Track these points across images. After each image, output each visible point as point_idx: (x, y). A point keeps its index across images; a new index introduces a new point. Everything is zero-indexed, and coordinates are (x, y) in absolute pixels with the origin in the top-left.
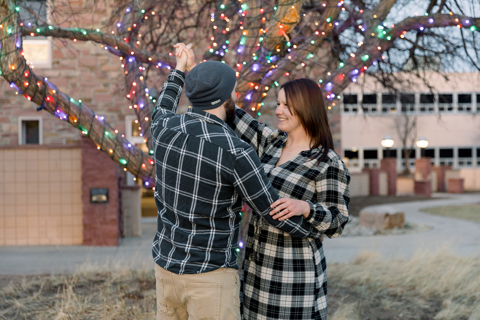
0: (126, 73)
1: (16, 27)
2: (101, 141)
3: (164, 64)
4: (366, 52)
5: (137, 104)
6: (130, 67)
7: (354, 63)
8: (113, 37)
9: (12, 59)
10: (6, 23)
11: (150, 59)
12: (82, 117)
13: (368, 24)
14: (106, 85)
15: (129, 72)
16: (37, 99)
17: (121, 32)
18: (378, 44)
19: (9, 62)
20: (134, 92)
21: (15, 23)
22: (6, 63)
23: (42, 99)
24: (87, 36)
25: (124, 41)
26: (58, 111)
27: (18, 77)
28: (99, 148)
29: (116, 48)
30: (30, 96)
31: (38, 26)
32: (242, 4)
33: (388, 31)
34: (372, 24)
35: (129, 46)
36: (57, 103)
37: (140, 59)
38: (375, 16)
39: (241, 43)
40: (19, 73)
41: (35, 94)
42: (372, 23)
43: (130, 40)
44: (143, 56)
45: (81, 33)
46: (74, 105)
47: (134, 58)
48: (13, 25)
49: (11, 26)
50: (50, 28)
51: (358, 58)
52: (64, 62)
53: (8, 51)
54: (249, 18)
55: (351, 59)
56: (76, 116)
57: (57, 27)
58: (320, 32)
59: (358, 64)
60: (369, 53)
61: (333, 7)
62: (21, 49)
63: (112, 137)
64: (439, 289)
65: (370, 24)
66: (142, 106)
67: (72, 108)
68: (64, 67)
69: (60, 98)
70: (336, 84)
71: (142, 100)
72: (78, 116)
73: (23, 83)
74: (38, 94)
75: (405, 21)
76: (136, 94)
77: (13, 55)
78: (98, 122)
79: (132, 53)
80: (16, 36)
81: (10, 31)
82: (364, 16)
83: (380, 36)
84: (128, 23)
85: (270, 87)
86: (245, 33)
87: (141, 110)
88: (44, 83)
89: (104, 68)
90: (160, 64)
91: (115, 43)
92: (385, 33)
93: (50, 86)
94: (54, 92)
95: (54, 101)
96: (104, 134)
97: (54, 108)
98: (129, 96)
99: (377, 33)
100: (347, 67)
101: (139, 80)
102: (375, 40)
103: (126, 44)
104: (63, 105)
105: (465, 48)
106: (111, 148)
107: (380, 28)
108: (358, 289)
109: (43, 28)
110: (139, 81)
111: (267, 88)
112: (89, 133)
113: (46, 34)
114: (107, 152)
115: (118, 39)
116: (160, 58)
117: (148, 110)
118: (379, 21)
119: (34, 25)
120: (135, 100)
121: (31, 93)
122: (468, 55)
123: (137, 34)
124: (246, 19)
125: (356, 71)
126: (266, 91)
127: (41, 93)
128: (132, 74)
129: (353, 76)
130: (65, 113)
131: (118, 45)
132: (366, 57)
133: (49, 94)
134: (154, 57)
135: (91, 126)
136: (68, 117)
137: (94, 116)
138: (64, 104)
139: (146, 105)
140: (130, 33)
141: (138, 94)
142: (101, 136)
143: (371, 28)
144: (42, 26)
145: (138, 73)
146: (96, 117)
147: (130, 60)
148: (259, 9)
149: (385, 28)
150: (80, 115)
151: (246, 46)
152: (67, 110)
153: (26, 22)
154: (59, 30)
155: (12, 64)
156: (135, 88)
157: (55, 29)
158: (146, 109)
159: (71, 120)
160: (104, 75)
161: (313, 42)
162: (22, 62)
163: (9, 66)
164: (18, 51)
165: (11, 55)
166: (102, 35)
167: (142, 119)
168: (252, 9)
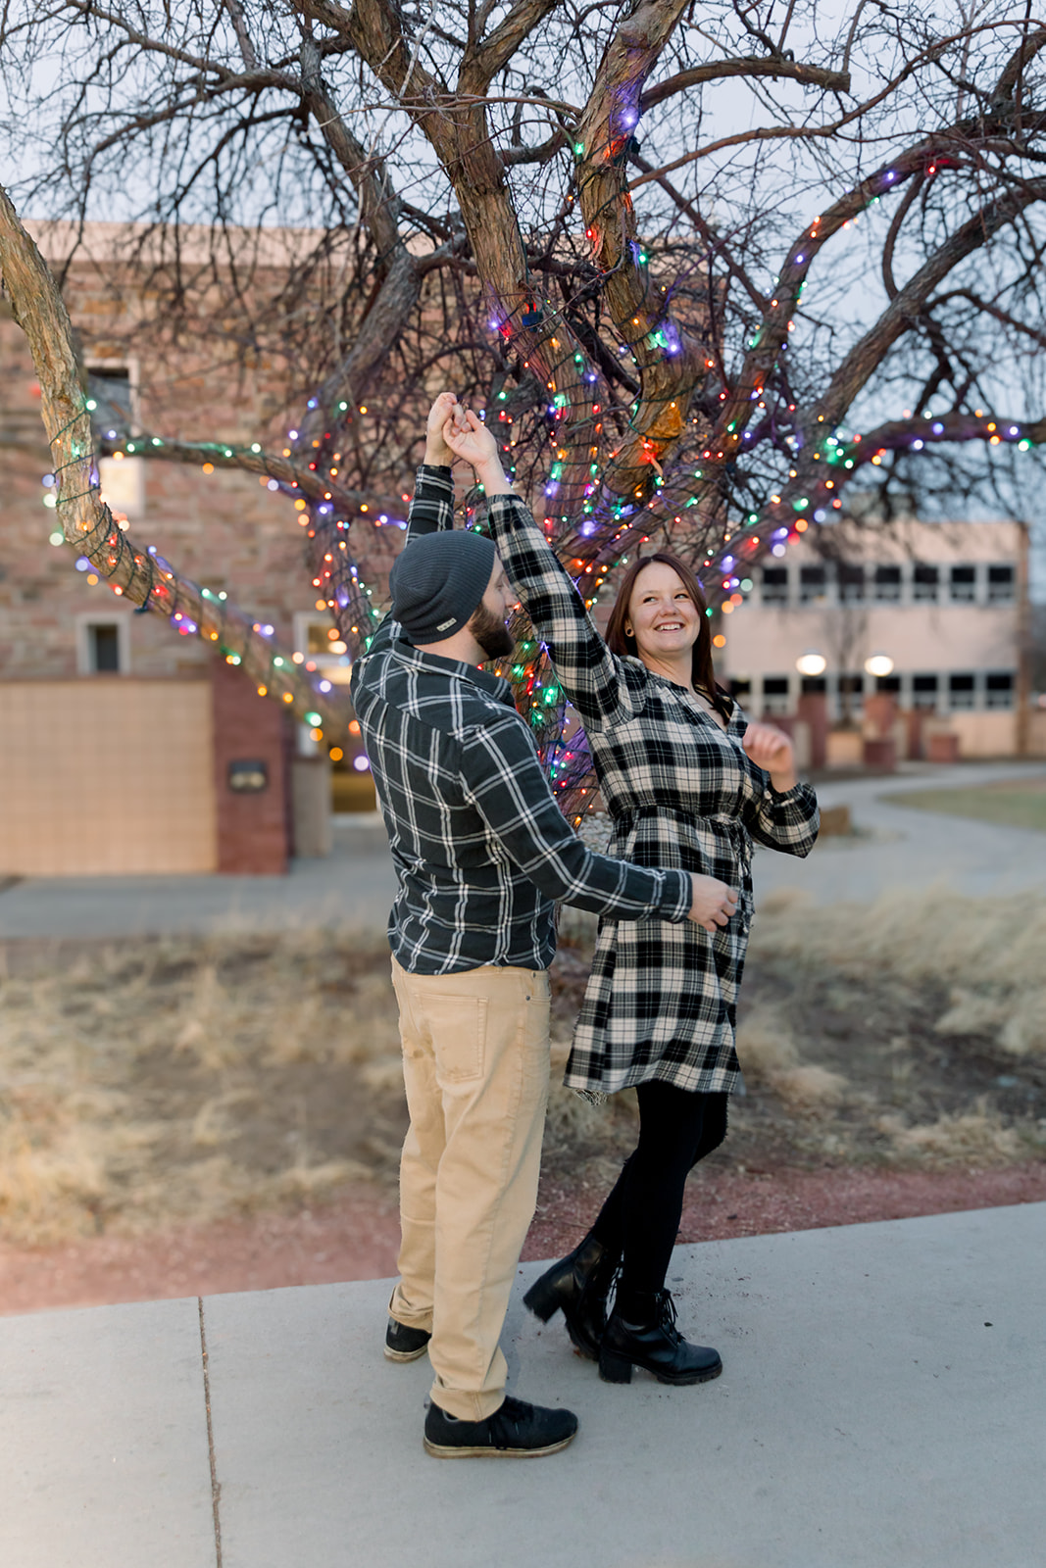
0: (312, 534)
1: (89, 442)
2: (266, 677)
3: (392, 518)
4: (803, 492)
5: (334, 598)
6: (319, 523)
7: (778, 516)
8: (288, 463)
9: (83, 510)
10: (69, 435)
11: (364, 508)
12: (228, 628)
13: (805, 436)
14: (254, 552)
15: (317, 533)
16: (136, 592)
17: (300, 451)
18: (826, 477)
19: (76, 516)
20: (327, 574)
21: (88, 434)
22: (71, 518)
23: (144, 591)
24: (234, 461)
25: (310, 474)
26: (178, 617)
27: (96, 547)
28: (262, 691)
29: (295, 485)
30: (120, 585)
31: (130, 438)
32: (556, 394)
33: (847, 448)
34: (814, 435)
35: (321, 481)
36: (177, 600)
37: (346, 509)
38: (821, 419)
39: (553, 476)
40: (98, 539)
41: (130, 582)
42: (815, 433)
43: (320, 467)
44: (350, 503)
45: (221, 454)
46: (209, 603)
47: (330, 507)
48: (83, 439)
49: (78, 441)
50: (156, 442)
51: (787, 504)
52: (170, 505)
53: (74, 493)
54: (569, 424)
55: (773, 508)
56: (215, 626)
57: (171, 441)
58: (714, 453)
59: (788, 518)
60: (810, 495)
61: (741, 401)
62: (96, 489)
63: (291, 669)
64: (939, 966)
65: (810, 435)
66: (344, 602)
67: (206, 611)
68: (169, 515)
69: (182, 589)
70: (742, 560)
71: (345, 590)
72: (219, 625)
73: (106, 559)
74: (137, 582)
75: (882, 428)
76: (332, 577)
77: (84, 502)
78: (260, 638)
79: (328, 496)
80: (89, 461)
81: (76, 452)
82: (799, 417)
83: (831, 459)
84: (313, 431)
85: (611, 566)
86: (560, 456)
87: (343, 610)
88: (149, 559)
89: (252, 516)
90: (384, 519)
91: (291, 476)
92: (840, 452)
93: (162, 566)
94: (170, 576)
95: (169, 596)
96: (272, 663)
97: (169, 611)
98: (317, 582)
99: (824, 454)
100: (766, 522)
101: (338, 548)
102: (821, 468)
103: (314, 476)
104: (188, 604)
105: (993, 481)
106: (288, 690)
107: (831, 442)
108: (781, 967)
109: (142, 443)
110: (337, 552)
111: (604, 569)
112: (243, 660)
113: (147, 453)
114: (279, 700)
115: (298, 466)
116: (385, 506)
117: (359, 610)
118: (829, 428)
119: (122, 436)
120: (330, 591)
121: (123, 579)
122: (998, 496)
123: (331, 454)
124: (563, 427)
125: (783, 532)
126: (602, 575)
127: (143, 579)
128: (322, 536)
129: (775, 542)
130: (193, 620)
131: (298, 479)
132: (802, 504)
133: (159, 580)
134: (372, 502)
135: (247, 646)
136: (198, 628)
137: (251, 627)
138: (191, 601)
139: (353, 601)
140: (319, 452)
141: (337, 578)
142: (266, 666)
143: (812, 442)
144: (139, 438)
145: (335, 534)
146: (257, 628)
147: (323, 510)
148: (589, 405)
149: (841, 444)
150: (223, 623)
151: (563, 482)
152: (196, 615)
153: (105, 429)
154: (177, 448)
155: (84, 521)
156: (330, 566)
157: (166, 446)
158: (354, 608)
159: (204, 633)
160: (249, 530)
161: (698, 474)
162: (103, 514)
163: (78, 524)
164: (95, 493)
165: (80, 500)
166: (265, 459)
167: (344, 630)
168: (575, 405)
